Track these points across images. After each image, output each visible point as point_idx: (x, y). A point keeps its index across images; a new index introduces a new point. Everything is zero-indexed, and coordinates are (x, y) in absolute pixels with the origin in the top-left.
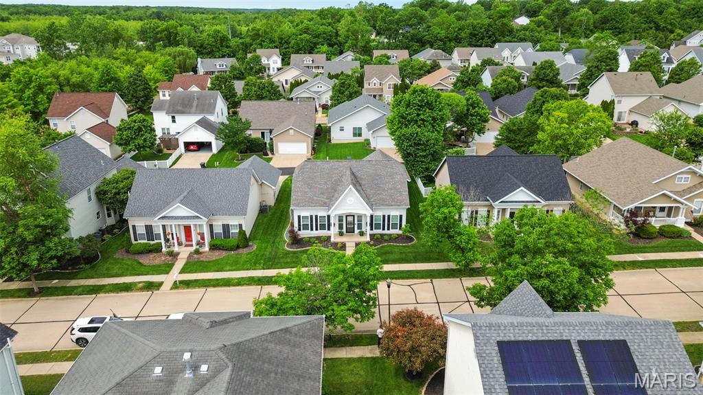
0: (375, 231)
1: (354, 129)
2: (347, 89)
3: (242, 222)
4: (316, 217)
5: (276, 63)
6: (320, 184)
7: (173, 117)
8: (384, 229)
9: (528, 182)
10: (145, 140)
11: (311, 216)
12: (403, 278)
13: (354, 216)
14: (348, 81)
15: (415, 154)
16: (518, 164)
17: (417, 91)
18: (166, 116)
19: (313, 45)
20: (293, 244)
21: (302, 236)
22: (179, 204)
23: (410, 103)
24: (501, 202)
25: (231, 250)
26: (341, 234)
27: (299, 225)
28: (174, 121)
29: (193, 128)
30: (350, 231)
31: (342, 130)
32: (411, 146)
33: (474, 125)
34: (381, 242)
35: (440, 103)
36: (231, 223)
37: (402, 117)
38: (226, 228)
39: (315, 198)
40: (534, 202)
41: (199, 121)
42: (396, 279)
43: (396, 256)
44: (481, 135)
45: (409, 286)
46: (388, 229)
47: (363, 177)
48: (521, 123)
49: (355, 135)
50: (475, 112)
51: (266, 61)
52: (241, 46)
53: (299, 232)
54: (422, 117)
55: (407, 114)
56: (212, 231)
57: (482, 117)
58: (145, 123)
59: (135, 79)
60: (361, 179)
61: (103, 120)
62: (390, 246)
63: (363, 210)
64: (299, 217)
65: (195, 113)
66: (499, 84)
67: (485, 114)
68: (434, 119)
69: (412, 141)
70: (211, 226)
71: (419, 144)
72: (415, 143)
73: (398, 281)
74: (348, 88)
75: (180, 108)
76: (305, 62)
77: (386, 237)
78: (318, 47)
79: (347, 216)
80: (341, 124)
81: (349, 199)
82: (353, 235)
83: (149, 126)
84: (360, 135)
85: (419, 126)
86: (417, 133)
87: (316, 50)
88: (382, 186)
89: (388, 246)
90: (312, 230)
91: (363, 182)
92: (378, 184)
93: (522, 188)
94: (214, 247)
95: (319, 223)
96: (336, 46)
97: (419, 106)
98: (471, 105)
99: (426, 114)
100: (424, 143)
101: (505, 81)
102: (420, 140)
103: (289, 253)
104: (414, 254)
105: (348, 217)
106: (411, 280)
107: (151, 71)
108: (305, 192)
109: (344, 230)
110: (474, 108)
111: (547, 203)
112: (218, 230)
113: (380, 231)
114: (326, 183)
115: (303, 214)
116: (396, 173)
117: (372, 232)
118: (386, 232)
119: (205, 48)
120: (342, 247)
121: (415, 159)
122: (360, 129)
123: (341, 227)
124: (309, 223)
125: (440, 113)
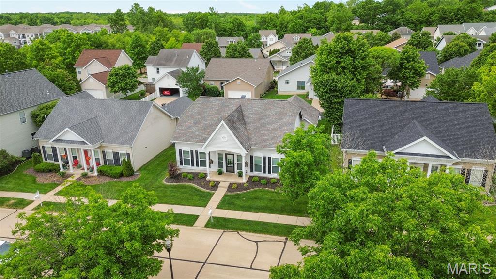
0: (256, 173)
1: (299, 82)
2: (303, 52)
3: (129, 152)
4: (197, 152)
5: (272, 40)
6: (206, 120)
7: (158, 69)
8: (264, 172)
9: (441, 132)
10: (126, 84)
11: (192, 152)
12: (255, 231)
13: (233, 155)
14: (305, 45)
15: (331, 101)
16: (431, 111)
17: (340, 39)
18: (153, 68)
19: (305, 29)
20: (171, 178)
21: (182, 171)
22: (67, 129)
23: (331, 50)
24: (397, 153)
25: (115, 177)
26: (220, 173)
27: (181, 159)
28: (158, 72)
29: (166, 78)
30: (230, 170)
31: (288, 83)
32: (327, 92)
33: (407, 78)
34: (256, 186)
35: (363, 52)
36: (120, 152)
37: (323, 65)
38: (116, 155)
39: (197, 133)
40: (442, 157)
41: (172, 72)
42: (247, 231)
43: (262, 204)
44: (415, 89)
45: (256, 242)
46: (269, 172)
47: (250, 115)
48: (457, 75)
49: (299, 88)
50: (410, 66)
51: (265, 39)
52: (252, 30)
53: (180, 167)
54: (342, 64)
55: (327, 62)
56: (105, 158)
57: (417, 70)
58: (129, 71)
59: (154, 46)
60: (248, 117)
61: (108, 69)
62: (264, 191)
63: (238, 149)
64: (180, 151)
65: (174, 66)
66: (450, 47)
67: (420, 68)
68: (356, 68)
69: (328, 87)
70: (104, 152)
71: (335, 91)
72: (330, 89)
73: (248, 233)
74: (304, 50)
75: (163, 62)
76: (294, 40)
77: (263, 181)
78: (309, 29)
79: (226, 154)
80: (287, 78)
81: (222, 136)
82: (232, 175)
83: (132, 74)
84: (303, 88)
85: (339, 74)
86: (333, 80)
87: (307, 32)
88: (267, 126)
89: (261, 191)
90: (193, 165)
91: (248, 121)
92: (263, 123)
93: (425, 138)
94: (101, 173)
95: (199, 159)
96: (323, 29)
97: (340, 53)
98: (406, 59)
99: (347, 61)
100: (339, 90)
101: (457, 45)
102: (336, 86)
103: (166, 187)
104: (283, 204)
105: (228, 156)
106: (263, 235)
107: (173, 42)
108: (190, 127)
109: (224, 169)
110: (409, 62)
111: (460, 160)
112: (110, 157)
113: (261, 174)
114: (212, 119)
115: (184, 149)
116: (286, 114)
117: (252, 174)
118: (267, 175)
119: (226, 31)
120: (213, 186)
121: (330, 106)
122: (303, 82)
123: (221, 165)
124: (190, 158)
125: (362, 61)
